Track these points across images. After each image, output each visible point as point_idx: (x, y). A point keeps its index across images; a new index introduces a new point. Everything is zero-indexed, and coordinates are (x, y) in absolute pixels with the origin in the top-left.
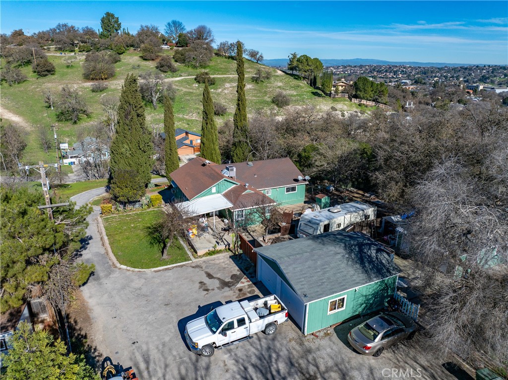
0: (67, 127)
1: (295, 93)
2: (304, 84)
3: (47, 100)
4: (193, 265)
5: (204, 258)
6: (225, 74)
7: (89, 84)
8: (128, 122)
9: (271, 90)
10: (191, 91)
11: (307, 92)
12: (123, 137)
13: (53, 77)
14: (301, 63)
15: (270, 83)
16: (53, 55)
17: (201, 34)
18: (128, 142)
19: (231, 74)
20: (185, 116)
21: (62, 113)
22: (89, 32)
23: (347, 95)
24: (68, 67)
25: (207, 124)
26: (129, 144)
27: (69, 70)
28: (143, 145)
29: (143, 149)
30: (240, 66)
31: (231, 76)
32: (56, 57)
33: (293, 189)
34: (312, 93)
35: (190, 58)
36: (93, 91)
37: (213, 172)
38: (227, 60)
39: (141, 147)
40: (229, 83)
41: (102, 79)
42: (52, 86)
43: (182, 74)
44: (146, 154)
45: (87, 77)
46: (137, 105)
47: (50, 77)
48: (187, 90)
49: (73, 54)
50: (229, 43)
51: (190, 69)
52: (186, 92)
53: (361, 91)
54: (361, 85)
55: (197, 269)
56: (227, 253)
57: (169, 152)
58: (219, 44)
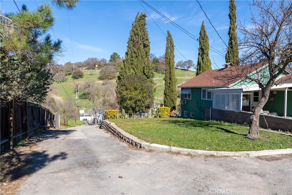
0: (85, 102)
3: (76, 87)
6: (182, 77)
7: (101, 82)
13: (82, 79)
16: (83, 70)
20: (158, 98)
21: (84, 94)
22: (103, 60)
24: (90, 75)
25: (203, 59)
27: (91, 76)
28: (147, 70)
29: (147, 74)
32: (85, 72)
35: (160, 68)
36: (103, 84)
38: (182, 71)
39: (145, 72)
41: (109, 79)
42: (81, 82)
43: (156, 77)
45: (100, 78)
46: (144, 37)
47: (80, 79)
48: (159, 84)
49: (94, 70)
50: (184, 62)
51: (160, 75)
58: (177, 63)
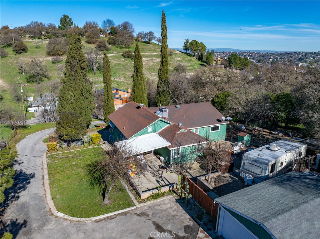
0: (34, 86)
1: (189, 65)
2: (194, 59)
3: (20, 68)
4: (138, 212)
5: (149, 203)
6: (142, 52)
7: (50, 58)
8: (73, 73)
9: (173, 62)
10: (120, 63)
11: (197, 64)
12: (69, 86)
13: (26, 54)
14: (193, 45)
15: (172, 58)
16: (27, 41)
17: (126, 26)
18: (73, 90)
19: (146, 52)
20: (115, 79)
21: (31, 77)
22: (52, 27)
23: (223, 66)
24: (36, 47)
25: (137, 76)
26: (74, 92)
27: (37, 50)
28: (85, 92)
29: (85, 96)
30: (164, 30)
31: (146, 53)
32: (29, 42)
33: (217, 128)
34: (200, 64)
35: (118, 41)
36: (53, 62)
37: (148, 113)
38: (143, 43)
39: (83, 94)
40: (145, 58)
41: (59, 55)
42: (25, 59)
43: (113, 52)
44: (88, 100)
45: (49, 54)
46: (81, 59)
47: (24, 54)
48: (117, 62)
49: (40, 40)
50: (144, 33)
51: (119, 49)
52: (116, 63)
53: (233, 63)
54: (233, 59)
55: (143, 218)
56: (172, 196)
57: (107, 98)
58: (138, 34)
